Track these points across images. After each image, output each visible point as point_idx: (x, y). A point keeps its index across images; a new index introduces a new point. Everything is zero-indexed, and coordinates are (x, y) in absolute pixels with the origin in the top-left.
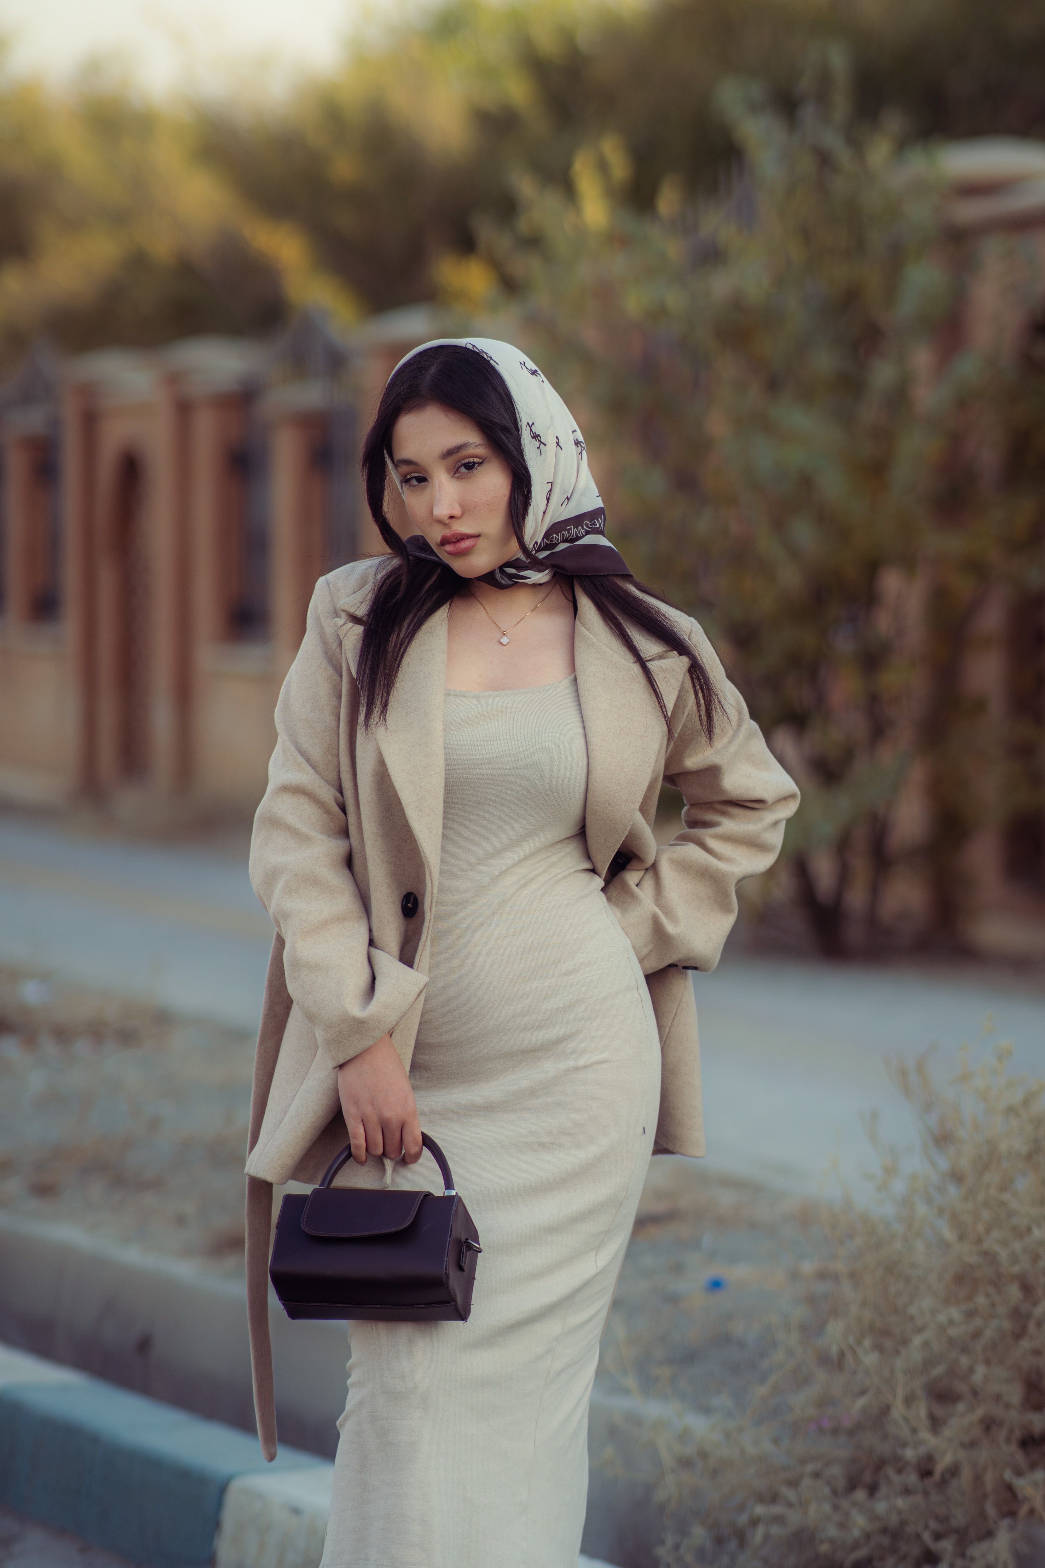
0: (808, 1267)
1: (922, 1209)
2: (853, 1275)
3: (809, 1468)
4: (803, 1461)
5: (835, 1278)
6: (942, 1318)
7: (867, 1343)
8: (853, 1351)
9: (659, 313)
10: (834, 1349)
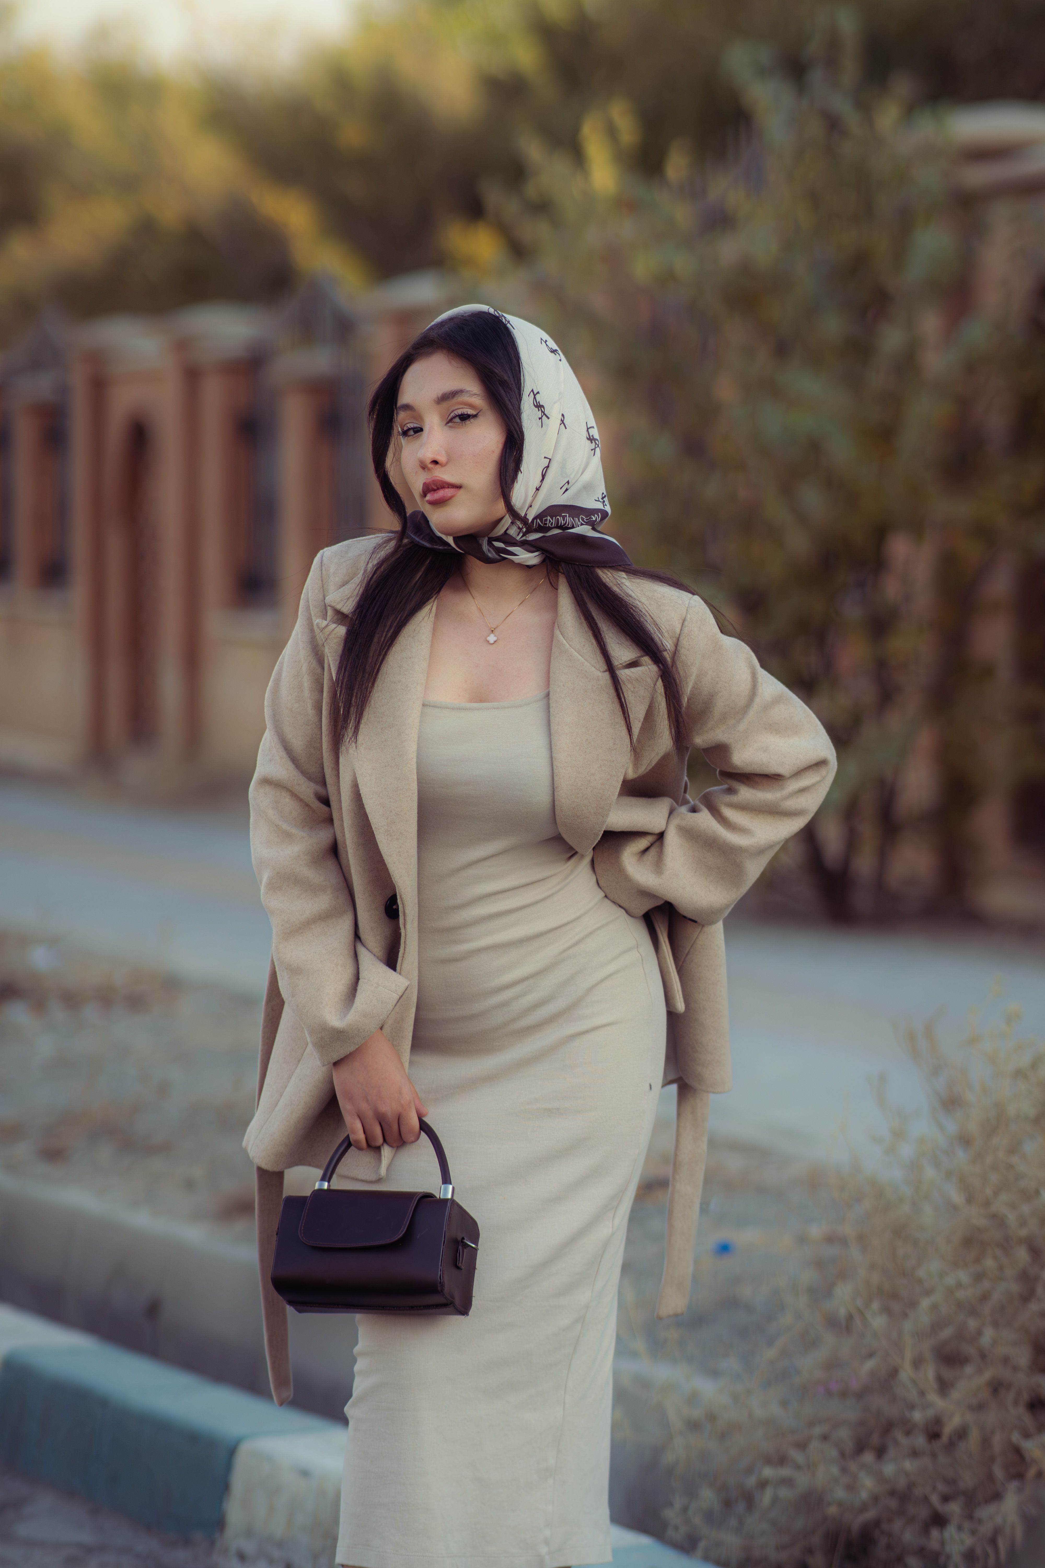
0: (816, 1231)
1: (930, 1173)
2: (861, 1239)
3: (818, 1430)
4: (811, 1424)
5: (843, 1242)
6: (950, 1281)
7: (876, 1305)
8: (861, 1313)
9: (667, 278)
10: (843, 1312)
